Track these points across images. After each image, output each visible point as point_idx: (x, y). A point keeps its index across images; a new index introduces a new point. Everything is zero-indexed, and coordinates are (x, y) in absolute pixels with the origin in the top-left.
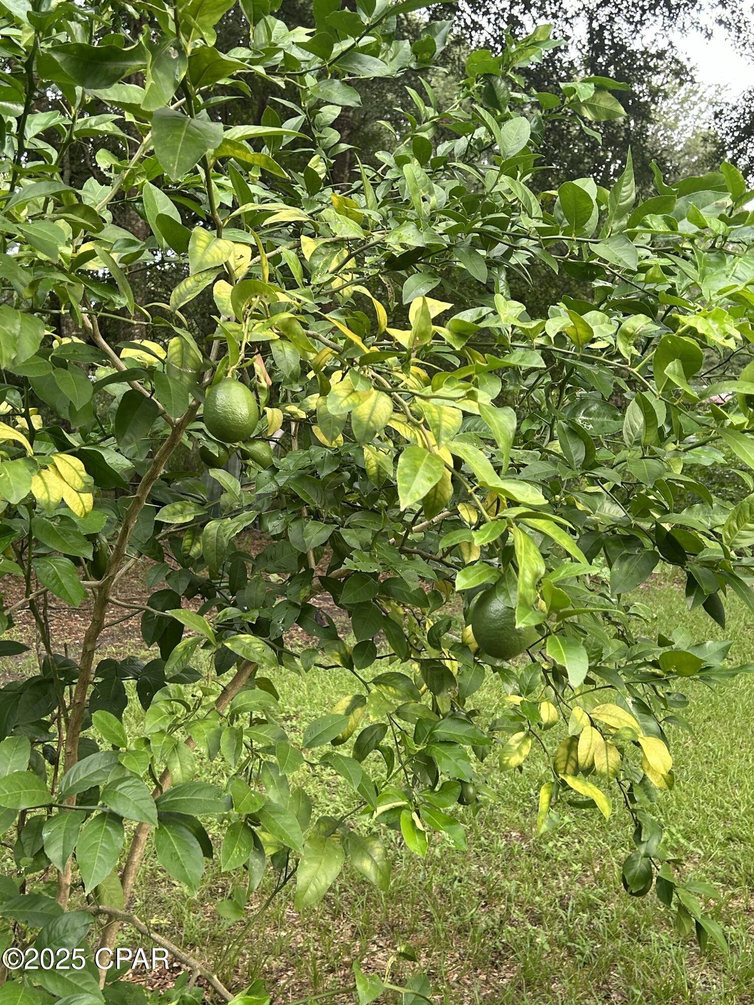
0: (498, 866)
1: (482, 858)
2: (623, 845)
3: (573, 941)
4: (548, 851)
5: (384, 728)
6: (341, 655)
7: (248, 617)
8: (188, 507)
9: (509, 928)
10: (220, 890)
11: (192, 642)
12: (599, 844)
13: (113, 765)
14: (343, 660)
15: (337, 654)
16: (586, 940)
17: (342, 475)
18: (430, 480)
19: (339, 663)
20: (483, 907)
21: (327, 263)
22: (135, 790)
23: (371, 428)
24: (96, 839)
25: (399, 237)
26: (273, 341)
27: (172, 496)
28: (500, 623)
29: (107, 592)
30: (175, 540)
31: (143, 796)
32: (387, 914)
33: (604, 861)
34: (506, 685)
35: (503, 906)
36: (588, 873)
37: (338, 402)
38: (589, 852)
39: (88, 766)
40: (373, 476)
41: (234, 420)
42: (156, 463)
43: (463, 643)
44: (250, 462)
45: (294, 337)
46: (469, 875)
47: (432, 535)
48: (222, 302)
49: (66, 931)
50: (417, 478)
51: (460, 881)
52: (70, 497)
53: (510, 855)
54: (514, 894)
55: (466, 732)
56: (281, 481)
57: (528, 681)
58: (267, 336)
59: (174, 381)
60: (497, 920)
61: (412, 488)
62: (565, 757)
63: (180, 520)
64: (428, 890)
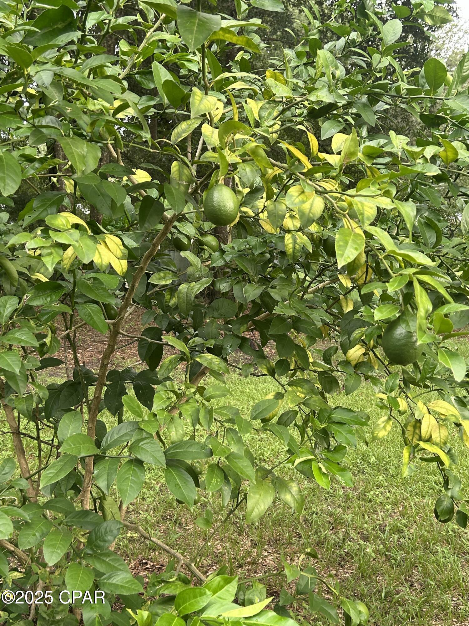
0: (340, 505)
1: (329, 500)
2: (417, 494)
3: (388, 551)
4: (370, 497)
5: (296, 413)
6: (267, 368)
7: (207, 344)
8: (168, 275)
9: (349, 543)
10: (168, 517)
11: (174, 358)
12: (402, 493)
13: (135, 430)
14: (268, 371)
15: (265, 367)
16: (397, 551)
17: (264, 256)
18: (356, 249)
19: (266, 373)
20: (331, 530)
21: (270, 114)
22: (152, 445)
23: (311, 218)
24: (128, 474)
25: (317, 97)
26: (238, 163)
27: (156, 268)
28: (403, 342)
29: (118, 328)
30: (159, 295)
31: (157, 449)
32: (273, 533)
33: (406, 504)
34: (375, 387)
35: (344, 530)
36: (396, 511)
37: (293, 200)
38: (396, 499)
39: (119, 431)
40: (290, 255)
41: (224, 211)
42: (154, 245)
43: (347, 360)
44: (205, 247)
45: (259, 158)
46: (322, 510)
47: (317, 296)
48: (208, 137)
49: (106, 532)
50: (348, 248)
51: (316, 514)
52: (114, 262)
53: (347, 498)
54: (351, 523)
55: (351, 417)
56: (228, 259)
57: (391, 384)
58: (234, 160)
59: (176, 189)
60: (341, 537)
61: (345, 255)
62: (412, 433)
63: (163, 283)
64: (297, 519)
